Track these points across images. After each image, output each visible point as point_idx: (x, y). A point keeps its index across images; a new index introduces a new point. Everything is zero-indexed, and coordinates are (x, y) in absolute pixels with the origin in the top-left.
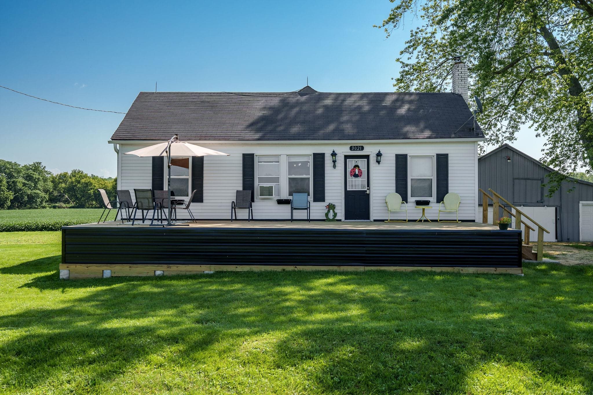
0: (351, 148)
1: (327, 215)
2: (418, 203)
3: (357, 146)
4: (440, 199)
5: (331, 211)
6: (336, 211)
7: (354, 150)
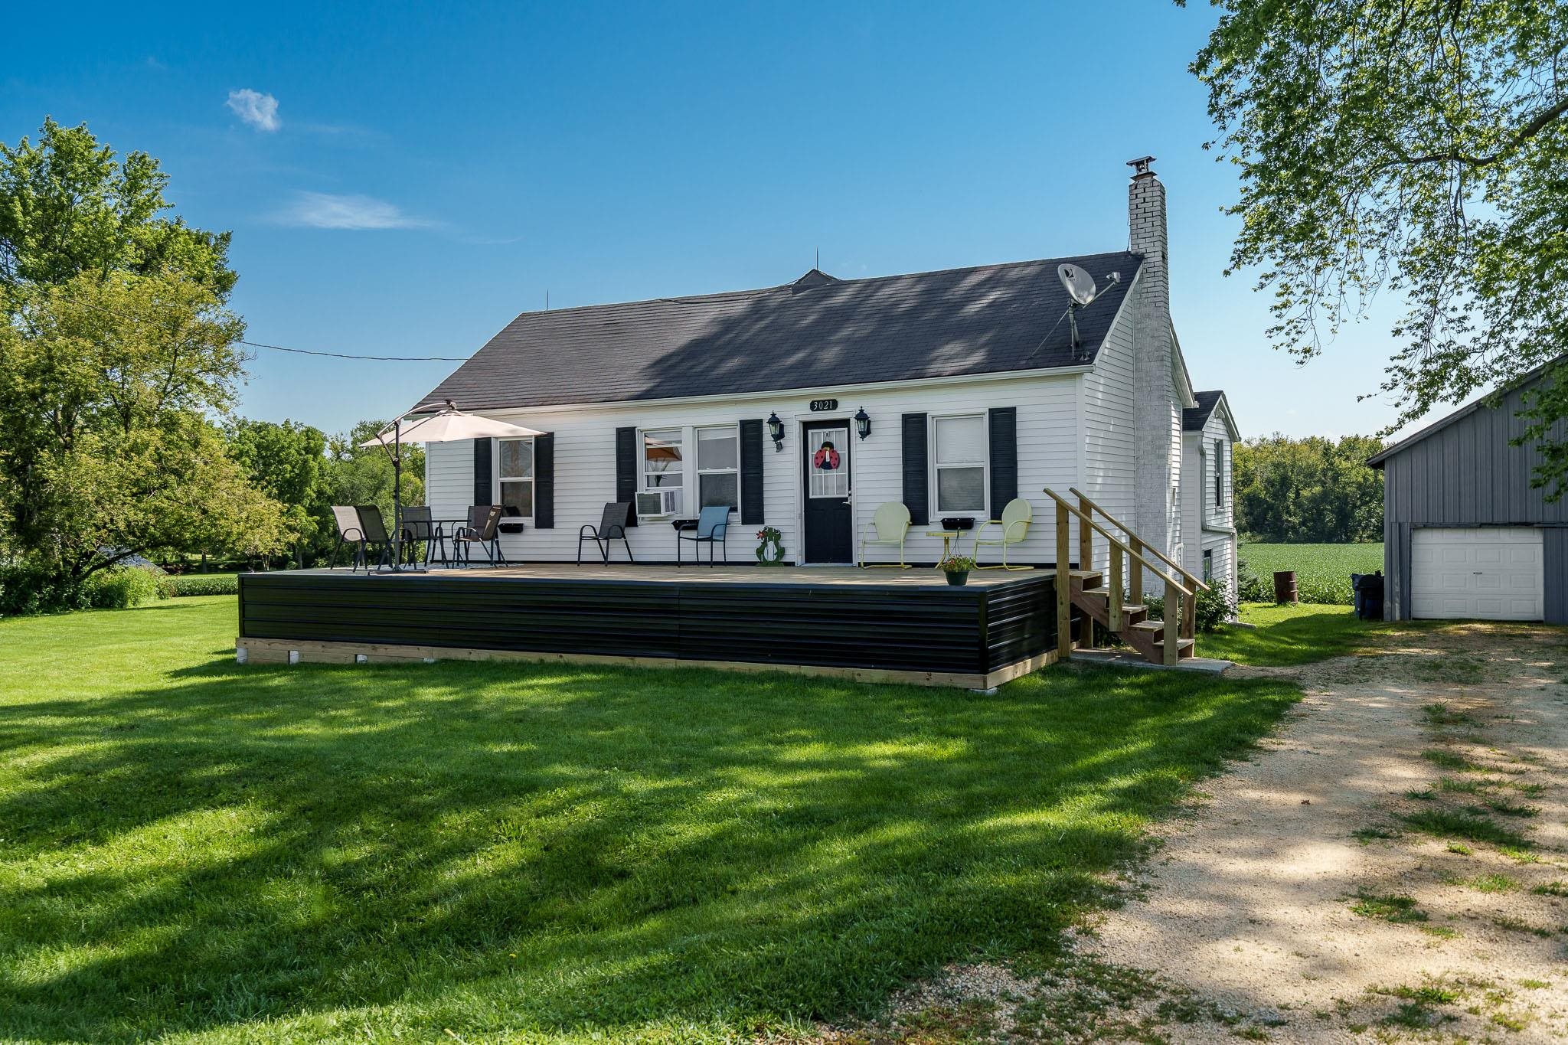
0: (812, 407)
1: (760, 552)
2: (949, 524)
3: (823, 401)
4: (996, 515)
6: (782, 544)
7: (818, 409)
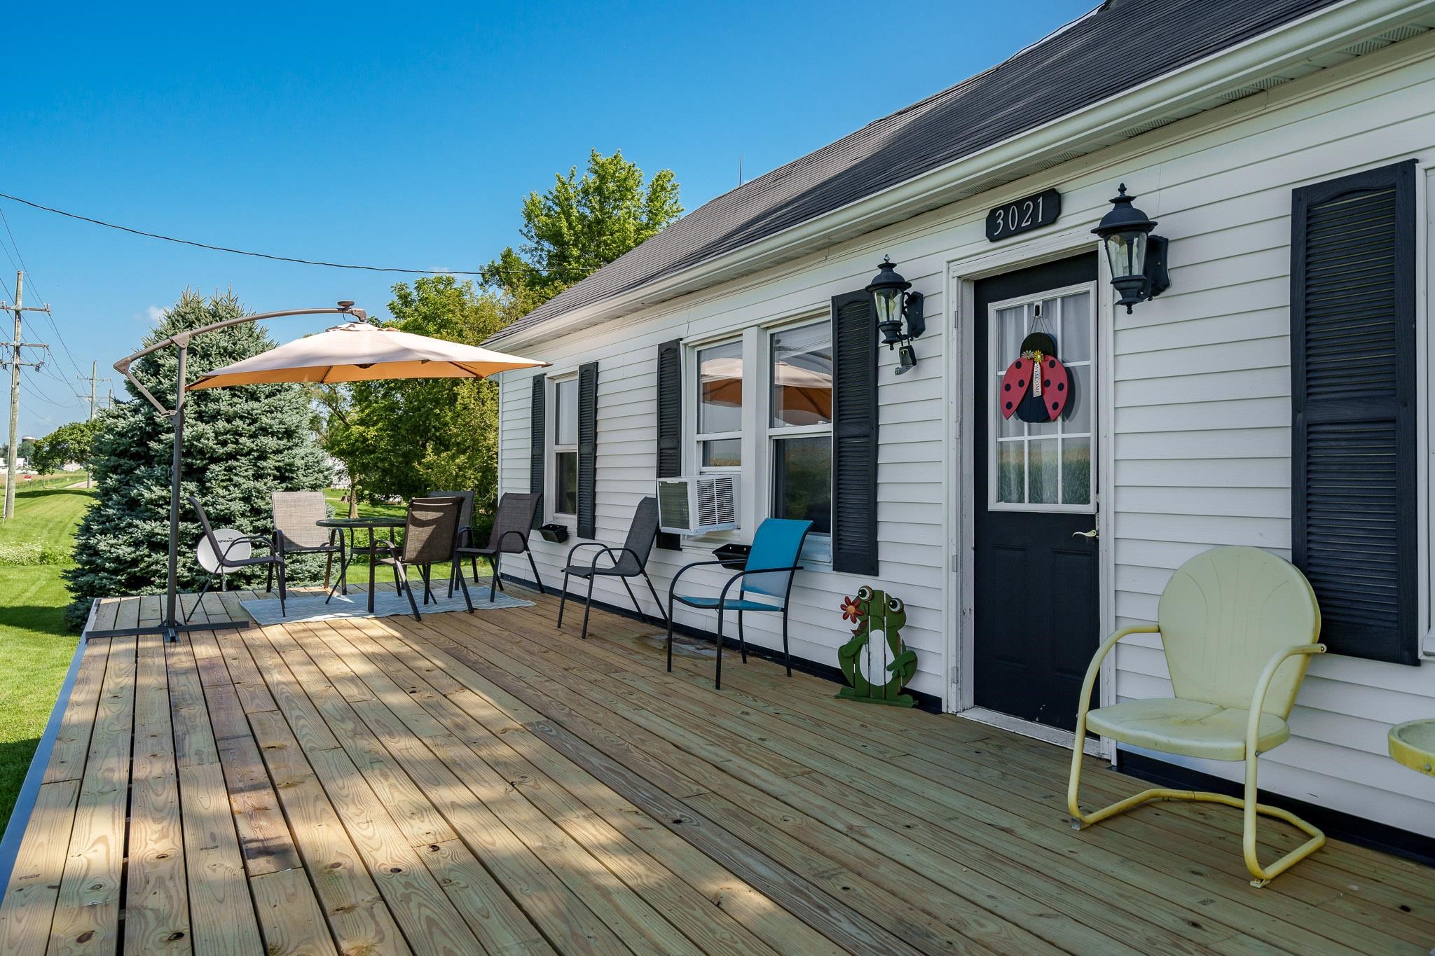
0: (992, 228)
5: (877, 637)
